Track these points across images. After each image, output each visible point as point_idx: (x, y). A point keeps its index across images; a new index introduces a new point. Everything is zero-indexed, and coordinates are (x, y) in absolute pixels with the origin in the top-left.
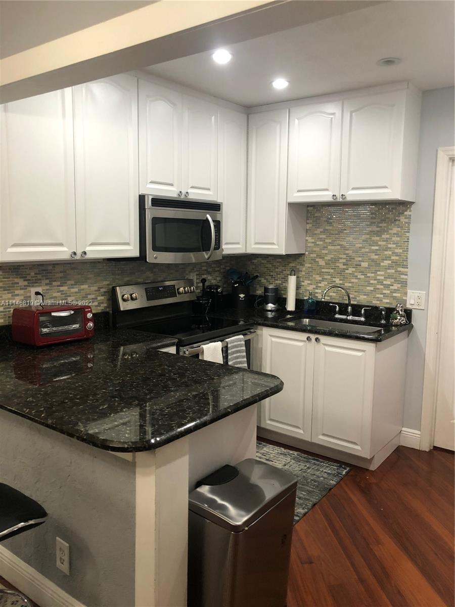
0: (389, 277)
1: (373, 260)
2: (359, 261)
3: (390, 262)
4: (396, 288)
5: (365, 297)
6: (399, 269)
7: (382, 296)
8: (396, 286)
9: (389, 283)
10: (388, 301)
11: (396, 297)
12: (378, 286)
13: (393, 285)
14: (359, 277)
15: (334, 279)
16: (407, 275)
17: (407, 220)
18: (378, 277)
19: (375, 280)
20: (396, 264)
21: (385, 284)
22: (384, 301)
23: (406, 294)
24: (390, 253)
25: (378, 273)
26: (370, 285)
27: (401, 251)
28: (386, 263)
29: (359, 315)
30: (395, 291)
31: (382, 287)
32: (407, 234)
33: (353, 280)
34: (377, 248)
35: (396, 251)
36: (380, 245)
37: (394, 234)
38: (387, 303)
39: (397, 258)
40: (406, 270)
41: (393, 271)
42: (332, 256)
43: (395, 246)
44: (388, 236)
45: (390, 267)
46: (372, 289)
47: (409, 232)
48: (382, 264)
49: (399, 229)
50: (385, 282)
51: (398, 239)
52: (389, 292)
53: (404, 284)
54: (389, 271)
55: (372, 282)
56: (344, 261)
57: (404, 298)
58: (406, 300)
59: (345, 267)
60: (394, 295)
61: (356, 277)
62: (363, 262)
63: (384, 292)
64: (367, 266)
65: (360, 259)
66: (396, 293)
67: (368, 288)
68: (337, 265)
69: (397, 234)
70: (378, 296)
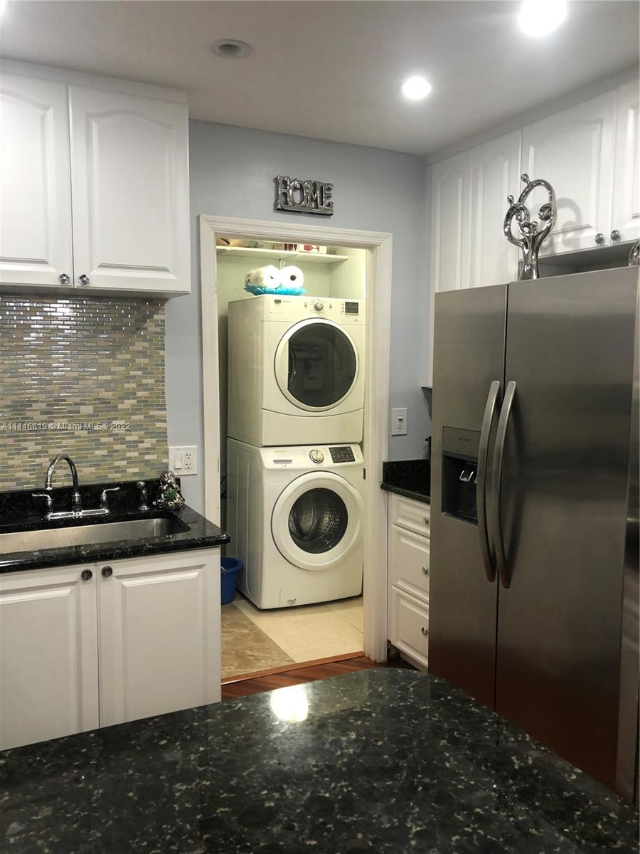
0: (134, 427)
1: (104, 401)
2: (76, 404)
3: (134, 402)
4: (148, 445)
5: (93, 469)
6: (152, 413)
7: (124, 463)
8: (148, 443)
9: (136, 438)
10: (137, 470)
11: (149, 461)
12: (116, 447)
13: (143, 442)
14: (76, 433)
15: (24, 444)
16: (165, 421)
17: (158, 329)
19: (109, 436)
20: (144, 404)
21: (130, 442)
22: (131, 470)
23: (166, 453)
24: (134, 385)
26: (99, 445)
27: (152, 381)
28: (128, 403)
29: (97, 504)
30: (148, 451)
31: (124, 447)
32: (161, 353)
33: (65, 442)
34: (108, 377)
35: (144, 381)
36: (114, 373)
37: (139, 352)
38: (135, 474)
39: (146, 394)
40: (163, 413)
41: (142, 417)
42: (15, 398)
43: (140, 373)
44: (128, 357)
45: (134, 411)
46: (105, 452)
47: (163, 349)
48: (120, 406)
49: (147, 344)
50: (128, 438)
51: (146, 361)
52: (136, 454)
53: (162, 437)
54: (133, 417)
55: (103, 440)
56: (43, 406)
57: (164, 461)
58: (167, 465)
59: (45, 417)
60: (147, 457)
61: (72, 436)
62: (84, 404)
63: (129, 454)
64: (91, 412)
65: (77, 400)
66: (149, 454)
67: (97, 452)
68: (29, 414)
69: (143, 353)
70: (117, 464)
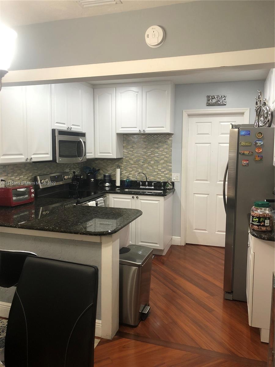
0: (163, 168)
1: (156, 160)
2: (150, 161)
3: (164, 161)
4: (167, 173)
5: (153, 177)
6: (168, 164)
7: (161, 177)
8: (166, 172)
9: (164, 171)
10: (164, 179)
11: (167, 177)
12: (159, 172)
13: (165, 172)
14: (150, 168)
15: (138, 170)
16: (171, 167)
17: (170, 142)
18: (159, 168)
19: (157, 169)
20: (166, 162)
21: (162, 171)
22: (162, 179)
23: (171, 175)
24: (164, 157)
25: (159, 166)
26: (155, 172)
27: (168, 156)
28: (162, 161)
29: (152, 186)
30: (167, 174)
31: (161, 172)
32: (171, 148)
33: (147, 170)
34: (158, 155)
35: (166, 156)
36: (159, 153)
37: (165, 148)
38: (163, 180)
39: (167, 159)
40: (171, 164)
41: (165, 165)
42: (137, 159)
43: (165, 153)
44: (162, 149)
45: (164, 163)
46: (156, 173)
47: (172, 147)
48: (160, 162)
49: (167, 146)
50: (162, 170)
51: (167, 150)
52: (164, 175)
53: (170, 171)
54: (163, 165)
55: (156, 170)
56: (143, 161)
57: (171, 177)
58: (171, 178)
59: (143, 164)
60: (166, 176)
61: (149, 169)
62: (152, 161)
63: (162, 175)
64: (153, 163)
65: (150, 160)
66: (167, 175)
67: (154, 173)
68: (139, 163)
69: (166, 148)
70: (159, 177)
